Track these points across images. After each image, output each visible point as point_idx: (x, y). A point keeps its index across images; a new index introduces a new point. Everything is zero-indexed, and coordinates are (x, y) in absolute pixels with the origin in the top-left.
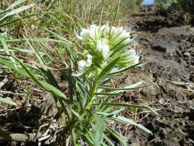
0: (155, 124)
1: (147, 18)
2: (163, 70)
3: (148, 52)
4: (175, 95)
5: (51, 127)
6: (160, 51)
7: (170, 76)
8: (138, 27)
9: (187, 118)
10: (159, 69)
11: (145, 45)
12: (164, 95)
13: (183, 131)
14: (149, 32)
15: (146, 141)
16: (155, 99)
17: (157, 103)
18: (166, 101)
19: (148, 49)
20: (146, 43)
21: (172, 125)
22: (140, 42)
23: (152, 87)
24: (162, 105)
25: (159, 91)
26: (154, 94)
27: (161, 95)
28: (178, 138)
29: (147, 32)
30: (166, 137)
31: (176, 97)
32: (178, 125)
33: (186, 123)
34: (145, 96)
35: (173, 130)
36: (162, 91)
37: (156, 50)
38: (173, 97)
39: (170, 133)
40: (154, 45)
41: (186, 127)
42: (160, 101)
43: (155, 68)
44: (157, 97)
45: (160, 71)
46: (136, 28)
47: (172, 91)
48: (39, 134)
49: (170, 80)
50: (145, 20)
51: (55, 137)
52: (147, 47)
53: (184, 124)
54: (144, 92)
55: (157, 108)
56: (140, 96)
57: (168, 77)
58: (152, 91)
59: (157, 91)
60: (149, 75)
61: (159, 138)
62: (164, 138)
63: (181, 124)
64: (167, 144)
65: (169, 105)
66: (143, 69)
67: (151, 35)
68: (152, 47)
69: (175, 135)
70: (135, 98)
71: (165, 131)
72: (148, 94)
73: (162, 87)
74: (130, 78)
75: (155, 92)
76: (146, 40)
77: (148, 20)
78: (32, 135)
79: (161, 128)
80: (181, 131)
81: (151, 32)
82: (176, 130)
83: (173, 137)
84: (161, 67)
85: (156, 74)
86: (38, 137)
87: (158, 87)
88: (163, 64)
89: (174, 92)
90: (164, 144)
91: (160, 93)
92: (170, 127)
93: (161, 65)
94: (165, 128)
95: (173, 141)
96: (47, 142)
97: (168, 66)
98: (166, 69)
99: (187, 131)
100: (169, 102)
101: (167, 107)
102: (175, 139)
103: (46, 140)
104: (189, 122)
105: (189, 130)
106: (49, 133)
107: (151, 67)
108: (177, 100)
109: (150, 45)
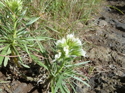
0: (100, 80)
1: (118, 3)
2: (119, 45)
3: (112, 30)
4: (121, 63)
5: (43, 77)
6: (121, 30)
7: (122, 50)
8: (111, 10)
9: (119, 80)
10: (116, 44)
11: (112, 25)
12: (114, 62)
13: (114, 87)
14: (118, 14)
15: (93, 88)
16: (107, 64)
17: (108, 66)
18: (114, 66)
19: (113, 28)
20: (113, 23)
21: (109, 83)
22: (109, 22)
23: (106, 56)
24: (110, 68)
25: (111, 60)
26: (107, 61)
27: (112, 62)
28: (110, 90)
29: (116, 14)
30: (103, 89)
31: (121, 65)
32: (112, 83)
33: (117, 83)
34: (101, 62)
35: (108, 86)
36: (113, 60)
37: (119, 30)
38: (119, 64)
39: (106, 87)
40: (118, 26)
41: (116, 85)
42: (110, 66)
43: (114, 43)
44: (109, 63)
45: (117, 45)
46: (109, 10)
47: (120, 60)
48: (38, 79)
49: (121, 52)
50: (117, 5)
51: (44, 81)
52: (113, 27)
53: (116, 83)
54: (100, 60)
55: (107, 70)
56: (98, 61)
57: (121, 50)
58: (106, 59)
59: (110, 59)
60: (107, 49)
61: (100, 88)
62: (102, 89)
63: (114, 83)
64: (102, 92)
65: (115, 69)
66: (105, 43)
67: (119, 17)
68: (116, 27)
69: (109, 89)
70: (94, 62)
71: (104, 85)
72: (103, 61)
73: (113, 58)
74: (94, 50)
75: (108, 60)
76: (114, 21)
77: (119, 5)
78: (35, 79)
79: (102, 83)
80: (113, 87)
81: (119, 15)
82: (110, 86)
83: (107, 89)
84: (118, 43)
85: (113, 47)
86: (37, 80)
87: (111, 57)
88: (120, 41)
89: (121, 61)
90: (100, 92)
91: (111, 61)
92: (107, 84)
93: (118, 41)
94: (105, 83)
95: (106, 91)
96: (41, 83)
97: (123, 43)
98: (121, 45)
99: (116, 88)
100: (116, 67)
101: (113, 70)
102: (108, 90)
103: (40, 82)
104: (119, 83)
105: (117, 87)
106: (42, 79)
107: (111, 42)
108: (121, 66)
109: (116, 25)
